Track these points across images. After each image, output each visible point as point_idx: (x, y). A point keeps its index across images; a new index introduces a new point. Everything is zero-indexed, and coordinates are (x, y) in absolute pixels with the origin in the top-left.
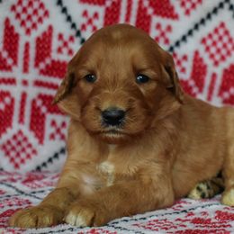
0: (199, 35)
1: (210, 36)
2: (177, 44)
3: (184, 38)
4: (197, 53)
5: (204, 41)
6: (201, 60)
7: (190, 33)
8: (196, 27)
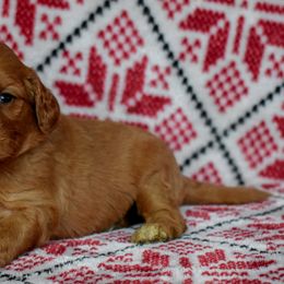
0: (95, 27)
1: (109, 28)
2: (69, 39)
3: (77, 32)
4: (93, 50)
5: (101, 34)
6: (99, 58)
7: (84, 25)
8: (92, 17)
